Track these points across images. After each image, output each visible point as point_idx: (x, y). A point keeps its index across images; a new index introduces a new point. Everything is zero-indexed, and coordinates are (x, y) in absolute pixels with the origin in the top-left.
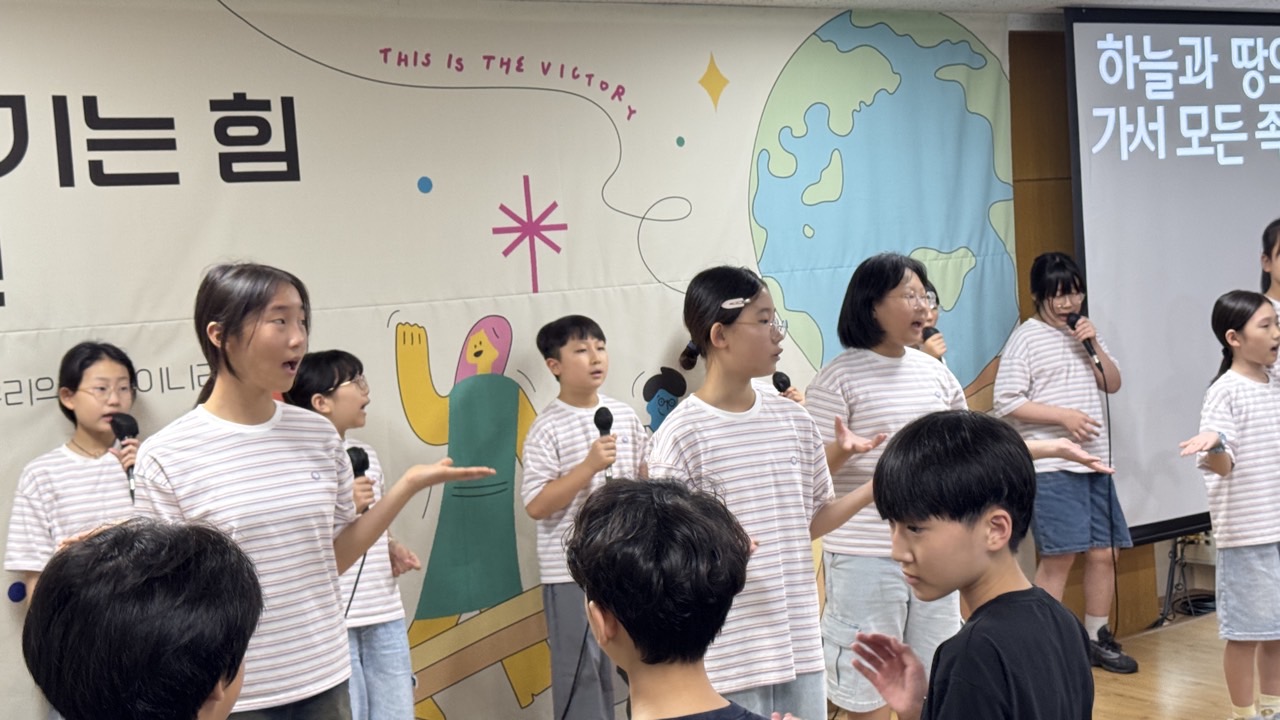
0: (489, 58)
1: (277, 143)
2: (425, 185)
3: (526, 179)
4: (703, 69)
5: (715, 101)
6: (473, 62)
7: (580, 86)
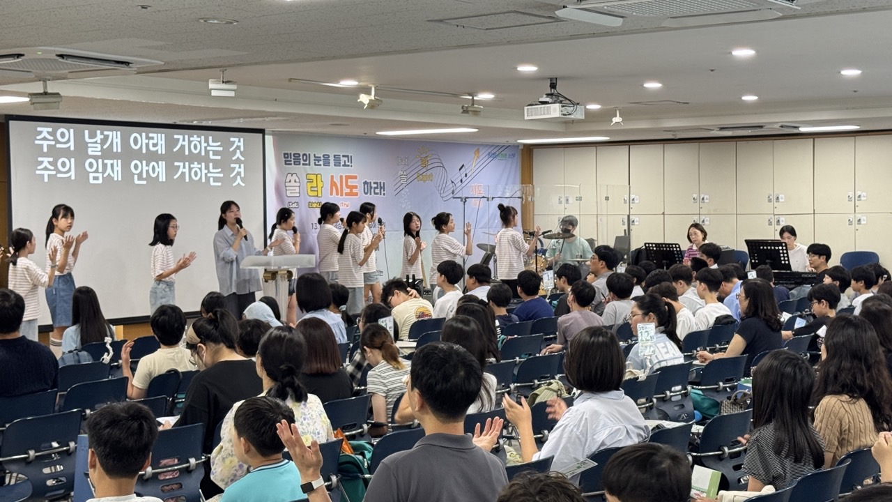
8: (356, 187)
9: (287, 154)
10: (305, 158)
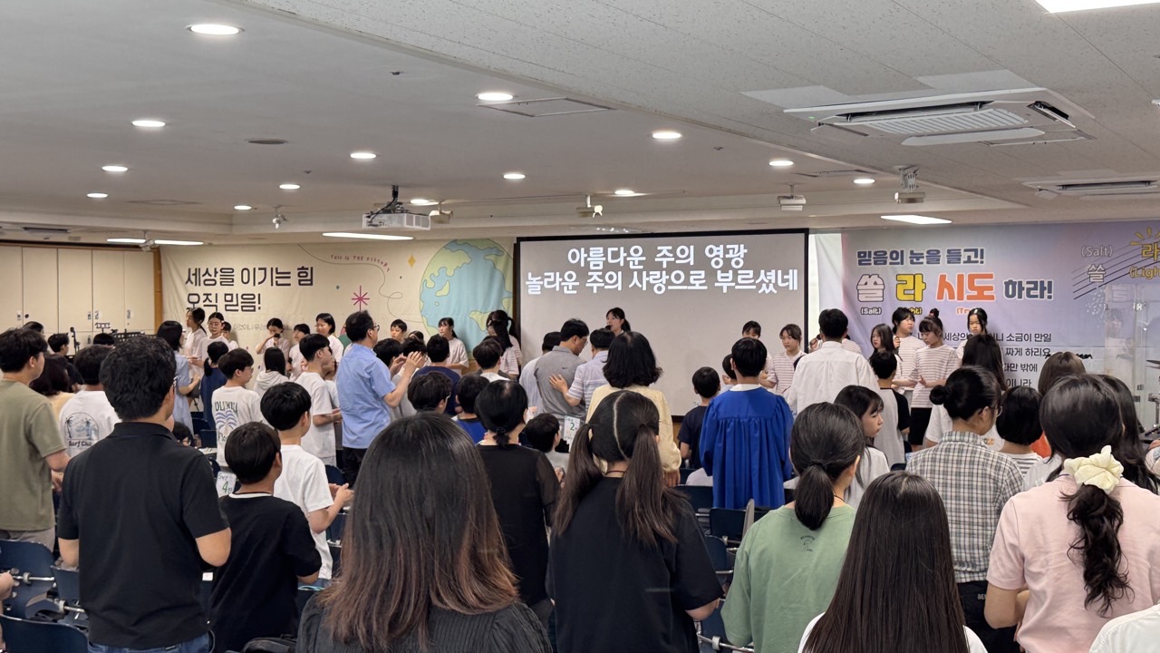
0: (355, 257)
1: (309, 277)
2: (338, 287)
3: (360, 287)
4: (409, 257)
5: (412, 265)
6: (351, 258)
7: (376, 263)
8: (991, 288)
9: (865, 253)
10: (894, 255)
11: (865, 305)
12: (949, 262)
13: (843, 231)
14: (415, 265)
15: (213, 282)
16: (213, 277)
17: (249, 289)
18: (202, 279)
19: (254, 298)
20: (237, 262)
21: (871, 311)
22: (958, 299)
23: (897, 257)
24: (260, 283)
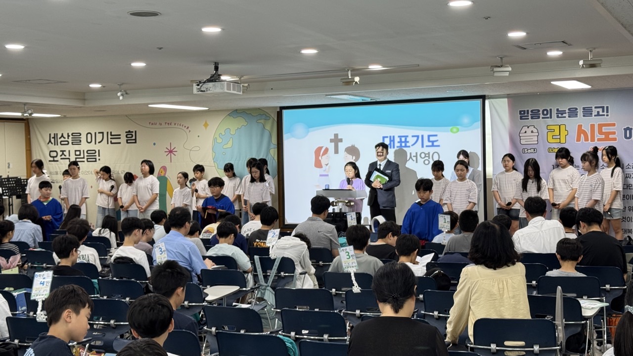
0: (166, 123)
1: (134, 138)
2: (154, 144)
3: (171, 143)
4: (204, 123)
5: (206, 128)
6: (163, 124)
7: (181, 127)
8: (614, 133)
9: (524, 111)
10: (545, 112)
11: (524, 147)
12: (584, 116)
13: (508, 96)
14: (208, 128)
15: (67, 143)
16: (66, 139)
17: (92, 146)
18: (59, 141)
19: (95, 153)
20: (83, 129)
21: (529, 151)
22: (591, 141)
23: (547, 113)
24: (99, 142)
